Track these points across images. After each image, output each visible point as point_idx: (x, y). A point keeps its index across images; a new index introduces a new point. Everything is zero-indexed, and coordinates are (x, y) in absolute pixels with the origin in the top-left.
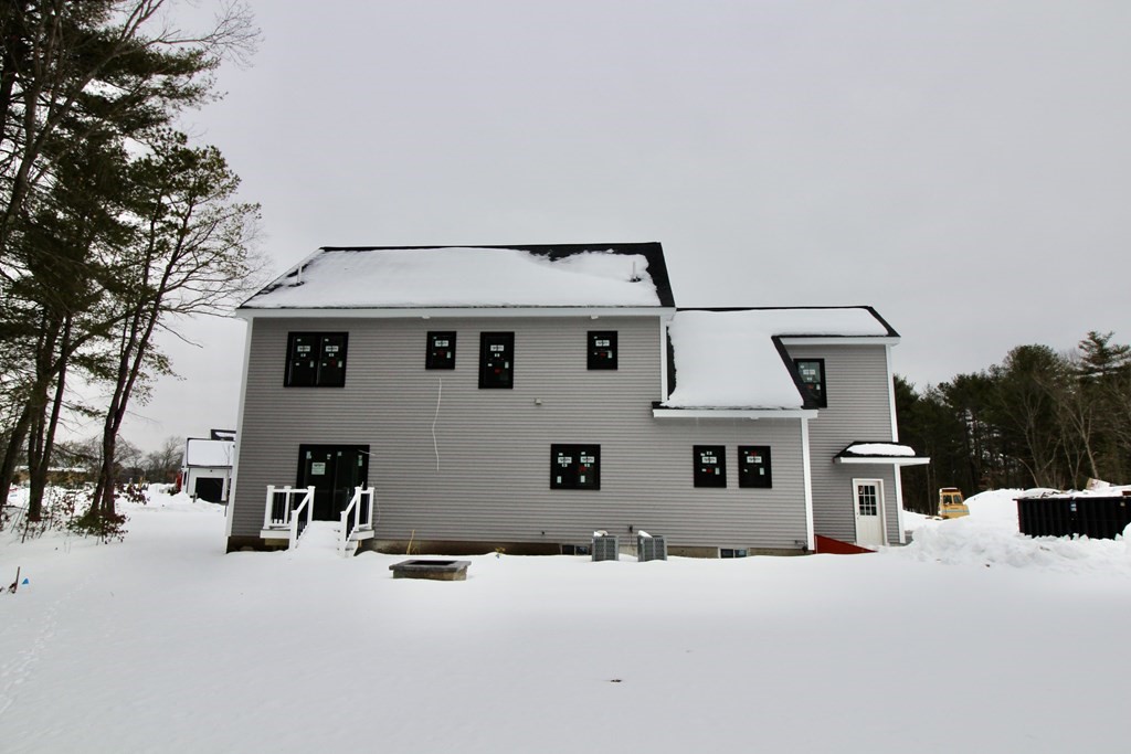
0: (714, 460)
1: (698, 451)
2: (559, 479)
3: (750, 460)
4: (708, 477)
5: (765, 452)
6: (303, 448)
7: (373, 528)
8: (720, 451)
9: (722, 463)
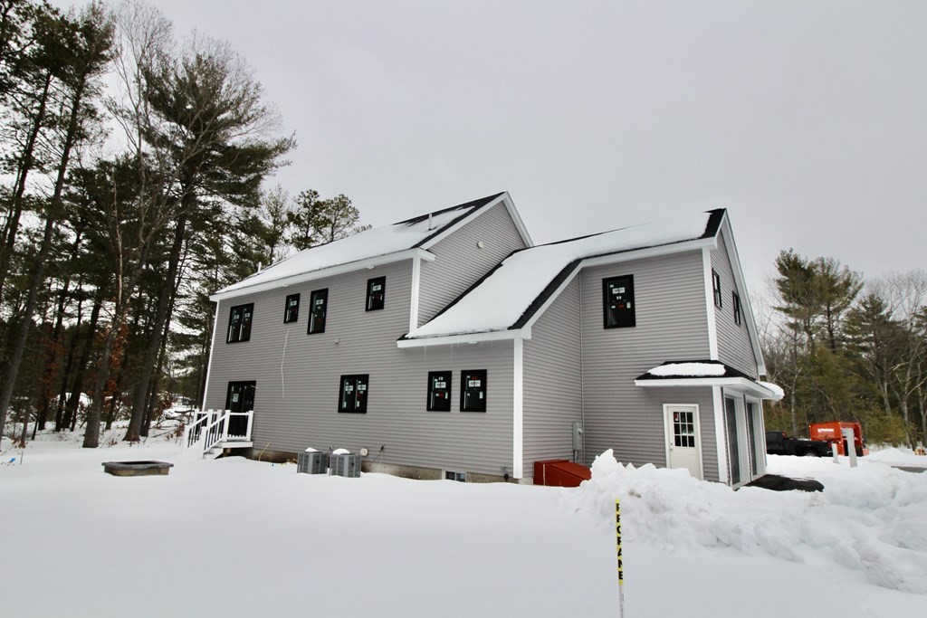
0: (444, 385)
1: (432, 375)
2: (345, 405)
3: (471, 384)
4: (439, 403)
5: (481, 375)
6: (231, 384)
7: (252, 440)
8: (447, 376)
9: (449, 389)
